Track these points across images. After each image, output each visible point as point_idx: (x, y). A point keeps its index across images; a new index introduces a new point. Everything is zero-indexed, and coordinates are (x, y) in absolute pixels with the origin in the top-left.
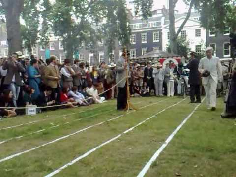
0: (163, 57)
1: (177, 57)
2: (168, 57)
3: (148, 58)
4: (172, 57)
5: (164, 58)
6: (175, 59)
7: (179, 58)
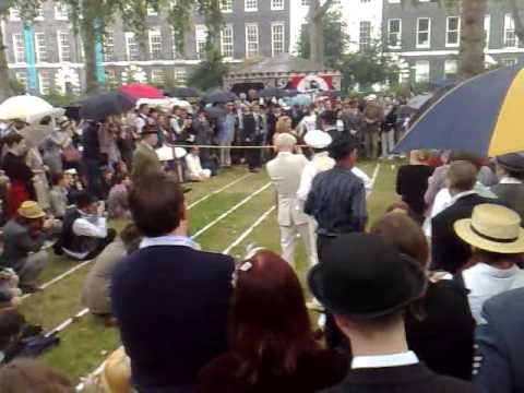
0: (298, 73)
1: (326, 71)
2: (308, 73)
3: (268, 74)
4: (316, 72)
5: (301, 75)
6: (323, 77)
7: (329, 74)
